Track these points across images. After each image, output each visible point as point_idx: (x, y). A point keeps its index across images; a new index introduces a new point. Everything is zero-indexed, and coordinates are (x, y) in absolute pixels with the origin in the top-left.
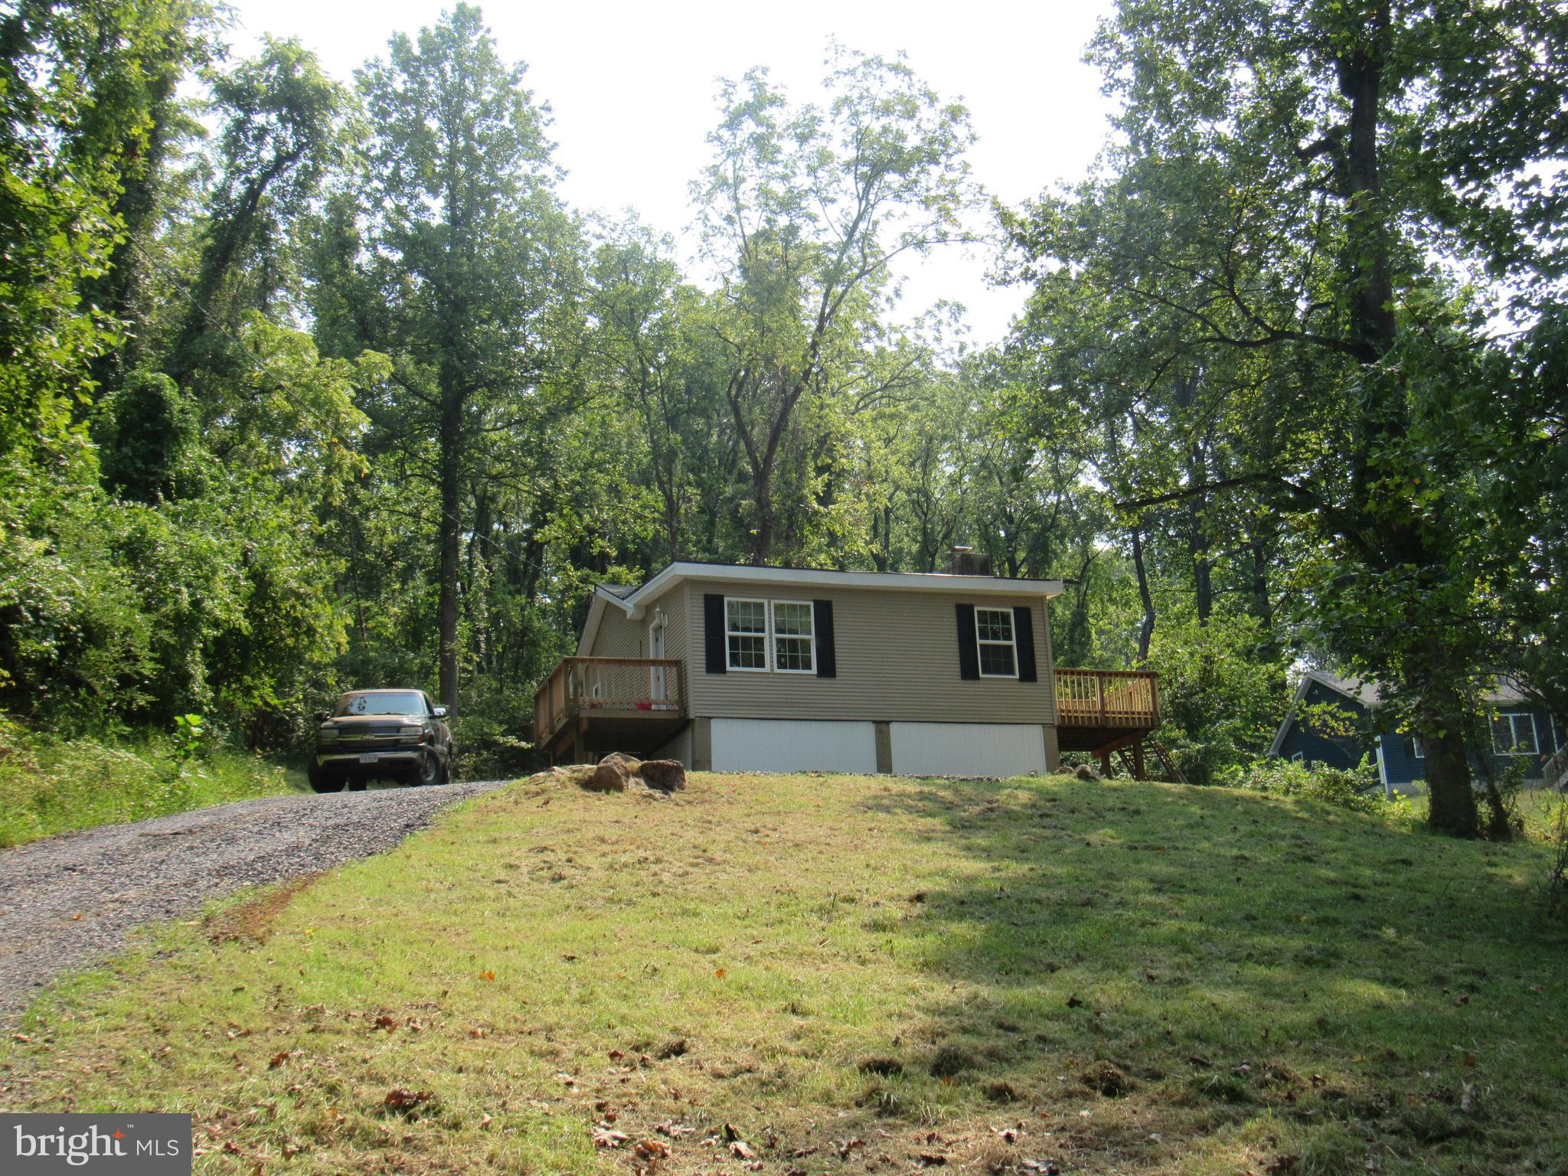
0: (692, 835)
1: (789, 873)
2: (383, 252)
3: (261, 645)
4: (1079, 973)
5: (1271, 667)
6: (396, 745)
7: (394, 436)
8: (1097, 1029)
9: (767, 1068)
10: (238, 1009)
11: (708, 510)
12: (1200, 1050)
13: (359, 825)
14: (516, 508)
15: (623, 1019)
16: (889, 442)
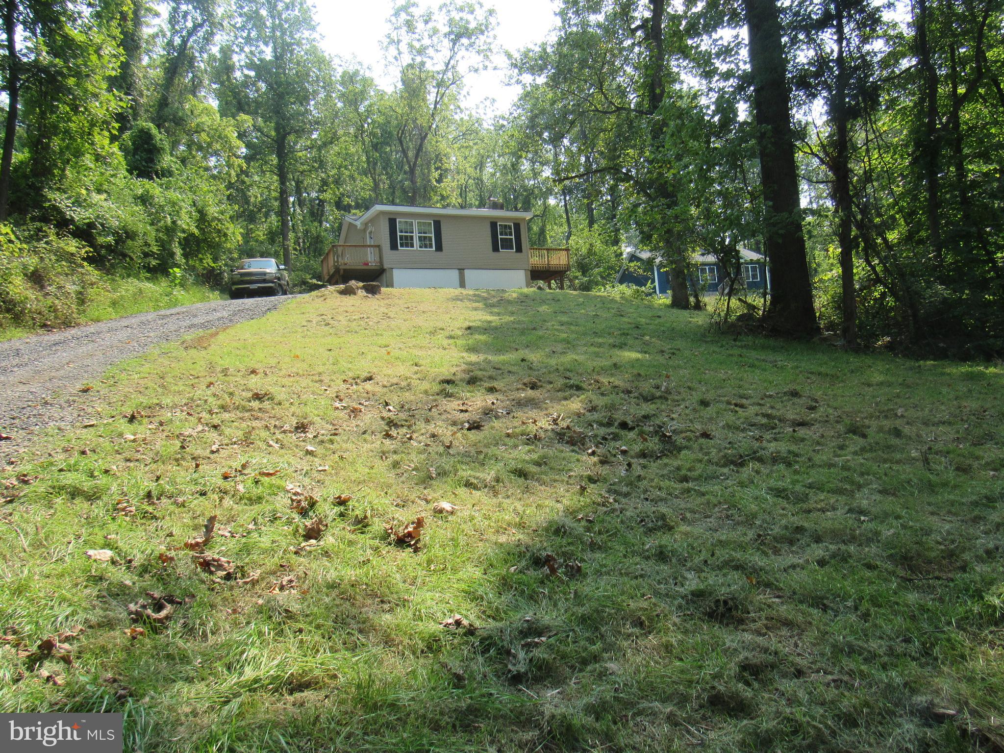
0: (383, 310)
1: (420, 321)
2: (246, 72)
3: (205, 240)
4: (527, 351)
5: (615, 248)
6: (265, 281)
7: (256, 154)
8: (531, 368)
9: (404, 384)
10: (193, 369)
11: (392, 187)
12: (568, 374)
13: (247, 310)
14: (312, 186)
15: (349, 369)
16: (466, 158)
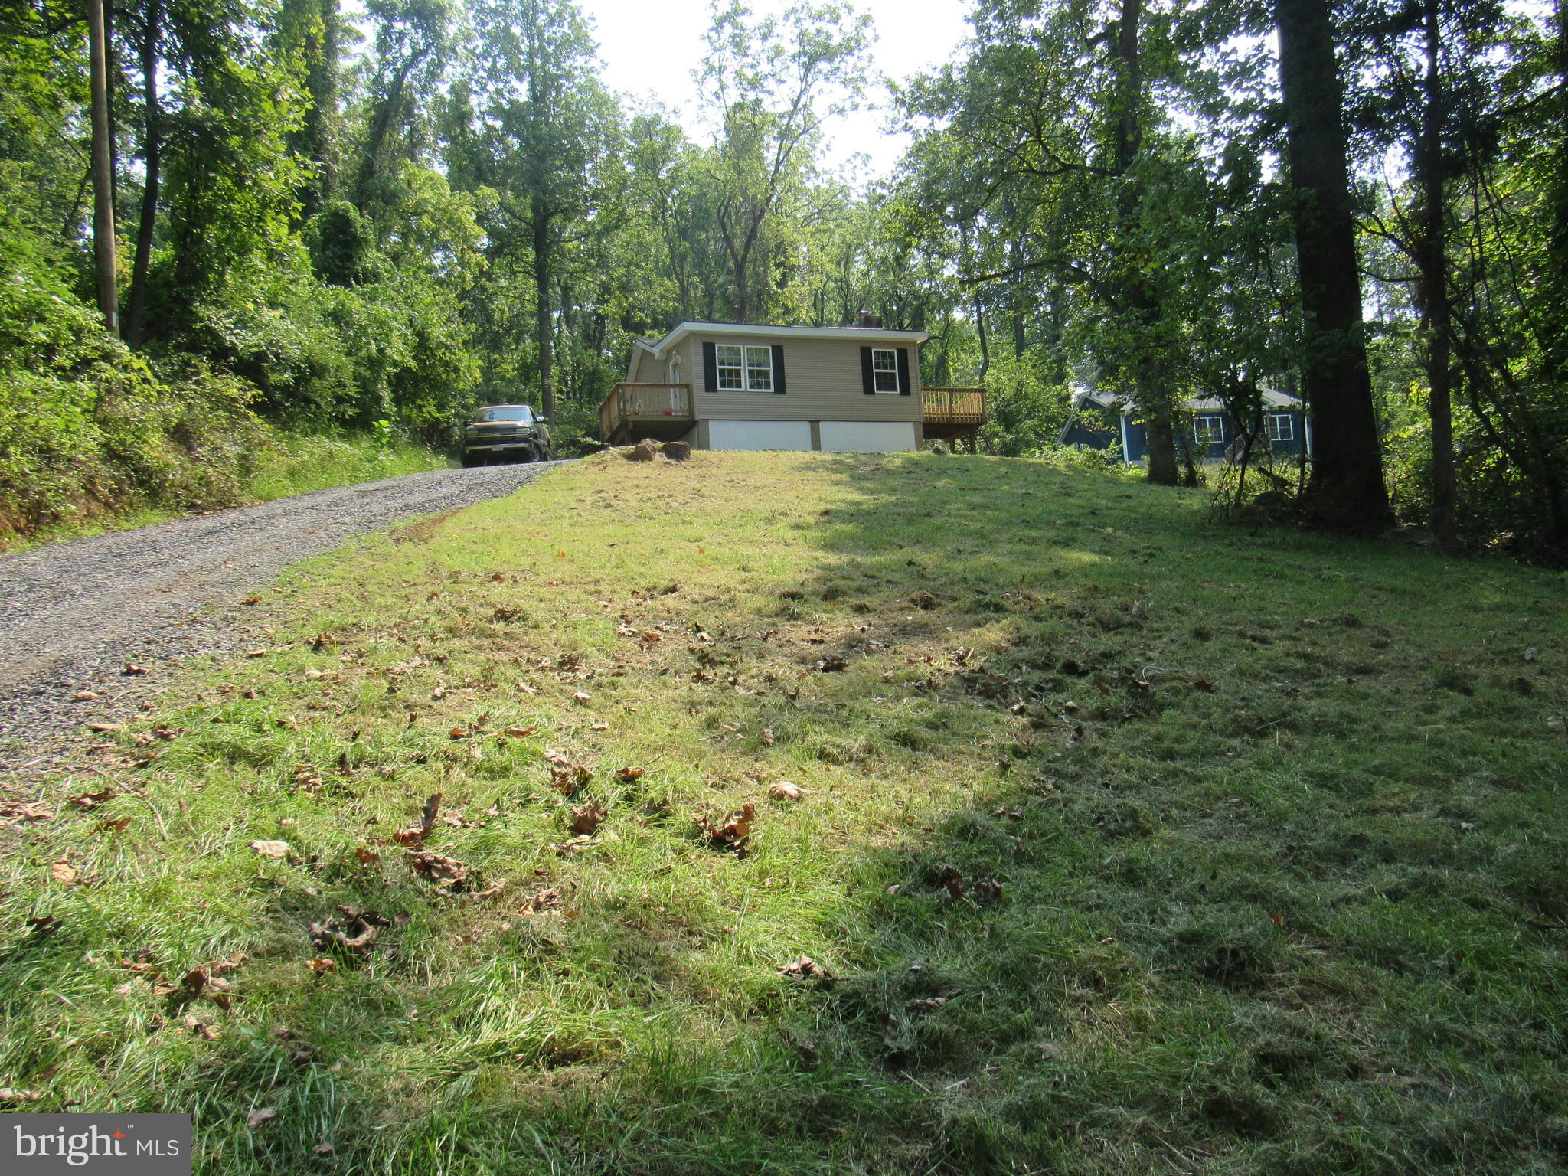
0: (693, 484)
1: (750, 502)
2: (490, 121)
3: (426, 378)
4: (916, 549)
6: (514, 440)
7: (503, 246)
8: (923, 577)
9: (724, 598)
10: (408, 572)
11: (709, 294)
12: (982, 586)
13: (488, 483)
14: (587, 294)
15: (641, 575)
16: (823, 248)
